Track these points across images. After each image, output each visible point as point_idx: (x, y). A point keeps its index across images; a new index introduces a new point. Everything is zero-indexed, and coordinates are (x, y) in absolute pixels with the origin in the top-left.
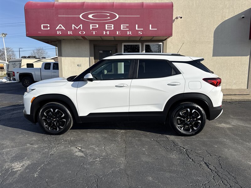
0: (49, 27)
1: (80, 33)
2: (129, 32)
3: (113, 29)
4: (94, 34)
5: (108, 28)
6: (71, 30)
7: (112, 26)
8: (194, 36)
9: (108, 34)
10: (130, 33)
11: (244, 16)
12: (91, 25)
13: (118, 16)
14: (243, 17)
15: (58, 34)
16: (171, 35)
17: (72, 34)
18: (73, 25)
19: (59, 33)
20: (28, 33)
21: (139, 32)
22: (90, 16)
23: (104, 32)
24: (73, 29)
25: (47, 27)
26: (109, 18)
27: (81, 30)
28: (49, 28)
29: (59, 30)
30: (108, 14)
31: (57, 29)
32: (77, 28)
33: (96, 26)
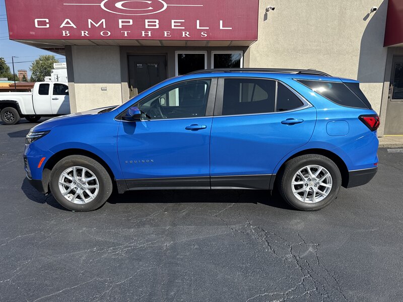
0: (48, 23)
1: (102, 33)
2: (186, 33)
3: (157, 27)
4: (126, 35)
5: (149, 25)
6: (86, 28)
7: (155, 22)
8: (295, 40)
9: (150, 35)
10: (187, 35)
12: (120, 21)
13: (166, 6)
15: (64, 35)
16: (255, 38)
17: (87, 35)
18: (90, 21)
19: (66, 34)
20: (11, 33)
21: (202, 33)
22: (119, 5)
23: (143, 32)
24: (90, 27)
25: (44, 23)
26: (151, 8)
27: (104, 29)
28: (48, 26)
29: (65, 28)
30: (149, 2)
31: (61, 27)
32: (97, 26)
33: (129, 22)
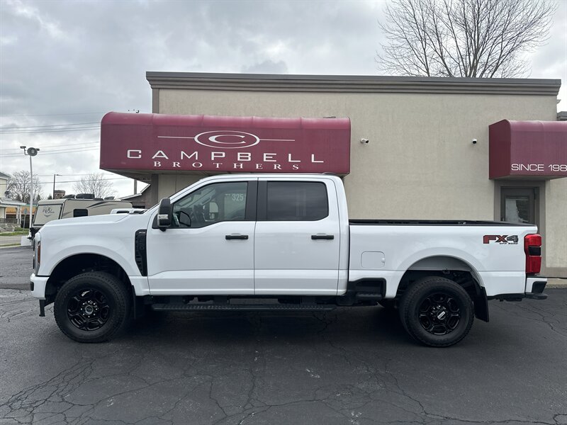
0: (140, 154)
1: (193, 165)
3: (250, 159)
4: (218, 167)
5: (241, 158)
6: (178, 159)
7: (248, 155)
9: (241, 167)
10: (278, 167)
11: (475, 140)
12: (213, 153)
14: (475, 142)
15: (155, 165)
16: (347, 171)
17: (179, 166)
18: (182, 152)
19: (157, 165)
20: (103, 164)
21: (294, 166)
22: (212, 139)
23: (235, 164)
24: (182, 158)
25: (137, 154)
26: (244, 142)
27: (196, 161)
28: (140, 156)
29: (157, 159)
30: (243, 137)
31: (153, 158)
32: (189, 157)
33: (222, 155)
